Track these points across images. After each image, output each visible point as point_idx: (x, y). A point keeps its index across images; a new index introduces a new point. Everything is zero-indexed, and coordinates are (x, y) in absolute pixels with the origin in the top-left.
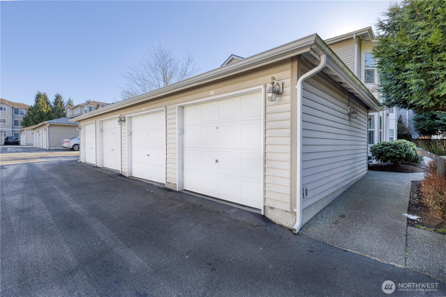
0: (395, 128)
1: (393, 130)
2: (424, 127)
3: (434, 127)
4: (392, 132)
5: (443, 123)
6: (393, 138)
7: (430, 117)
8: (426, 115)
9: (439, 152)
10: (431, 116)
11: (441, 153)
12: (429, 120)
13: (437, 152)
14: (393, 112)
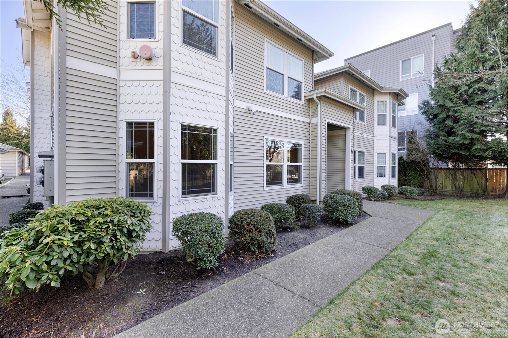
0: (388, 151)
1: (385, 153)
2: (438, 149)
3: (451, 149)
4: (384, 157)
5: (462, 142)
6: (385, 167)
7: (446, 132)
8: (441, 129)
9: (471, 190)
10: (448, 130)
11: (475, 191)
12: (445, 136)
13: (468, 190)
14: (385, 125)
